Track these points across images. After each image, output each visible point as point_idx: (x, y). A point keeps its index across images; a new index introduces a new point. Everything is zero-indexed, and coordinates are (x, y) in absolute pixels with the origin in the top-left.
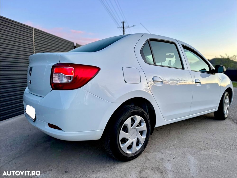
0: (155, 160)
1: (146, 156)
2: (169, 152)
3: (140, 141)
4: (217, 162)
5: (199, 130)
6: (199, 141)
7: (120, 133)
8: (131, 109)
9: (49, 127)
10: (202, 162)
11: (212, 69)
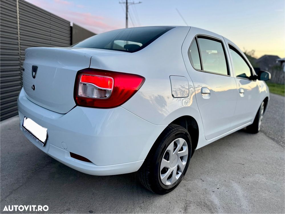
0: (197, 191)
1: (185, 186)
2: (209, 179)
3: (181, 169)
4: (267, 192)
5: (234, 147)
6: (239, 164)
7: (162, 162)
8: (175, 130)
9: (71, 156)
10: (252, 193)
11: (254, 75)
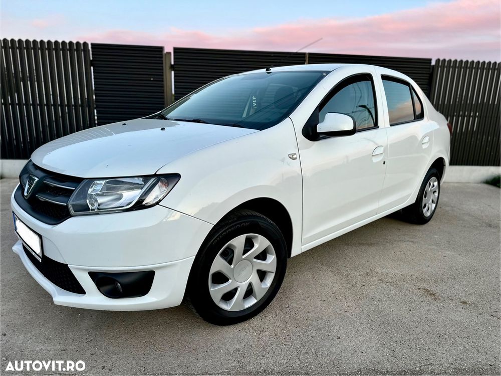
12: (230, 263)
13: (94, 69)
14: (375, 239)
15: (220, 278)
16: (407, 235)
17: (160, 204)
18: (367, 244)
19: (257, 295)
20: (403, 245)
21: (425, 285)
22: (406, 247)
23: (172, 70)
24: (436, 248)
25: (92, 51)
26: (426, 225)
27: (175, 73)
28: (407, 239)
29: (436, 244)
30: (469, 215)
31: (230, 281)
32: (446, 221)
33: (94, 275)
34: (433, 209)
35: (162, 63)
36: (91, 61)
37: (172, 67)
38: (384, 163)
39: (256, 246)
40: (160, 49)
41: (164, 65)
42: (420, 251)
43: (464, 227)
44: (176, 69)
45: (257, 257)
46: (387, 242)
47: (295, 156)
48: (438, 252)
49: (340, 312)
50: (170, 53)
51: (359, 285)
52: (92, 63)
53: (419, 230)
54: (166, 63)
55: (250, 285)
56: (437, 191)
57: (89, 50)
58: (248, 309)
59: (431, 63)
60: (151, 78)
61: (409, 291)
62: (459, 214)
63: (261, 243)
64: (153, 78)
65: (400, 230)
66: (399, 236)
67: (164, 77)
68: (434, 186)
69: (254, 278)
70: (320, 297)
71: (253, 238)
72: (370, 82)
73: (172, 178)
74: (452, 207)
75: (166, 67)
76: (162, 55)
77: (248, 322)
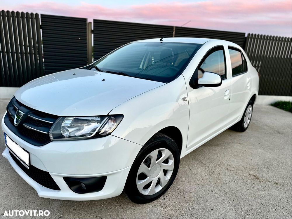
12: (149, 167)
13: (42, 31)
14: (218, 142)
15: (143, 176)
16: (236, 139)
17: (111, 134)
18: (215, 145)
19: (163, 184)
20: (235, 146)
21: (252, 172)
22: (237, 147)
23: (92, 33)
24: (253, 147)
25: (41, 19)
26: (244, 132)
27: (94, 36)
28: (236, 142)
29: (253, 145)
30: (266, 125)
31: (148, 178)
32: (255, 130)
33: (66, 179)
34: (248, 123)
35: (86, 29)
36: (41, 25)
37: (92, 32)
38: (229, 100)
39: (164, 155)
40: (85, 20)
41: (87, 30)
42: (245, 150)
43: (266, 133)
44: (94, 33)
45: (164, 162)
46: (225, 144)
47: (186, 99)
48: (255, 150)
49: (209, 192)
50: (91, 23)
51: (216, 173)
52: (41, 27)
53: (241, 135)
54: (88, 29)
55: (159, 179)
56: (251, 113)
57: (39, 18)
58: (157, 193)
59: (245, 35)
60: (79, 38)
61: (245, 176)
62: (261, 125)
63: (166, 153)
64: (80, 38)
65: (231, 135)
66: (231, 139)
67: (87, 37)
68: (250, 110)
69: (161, 174)
70: (195, 182)
71: (162, 151)
72: (222, 51)
73: (118, 117)
74: (256, 121)
75: (89, 32)
76: (86, 23)
77: (156, 200)
